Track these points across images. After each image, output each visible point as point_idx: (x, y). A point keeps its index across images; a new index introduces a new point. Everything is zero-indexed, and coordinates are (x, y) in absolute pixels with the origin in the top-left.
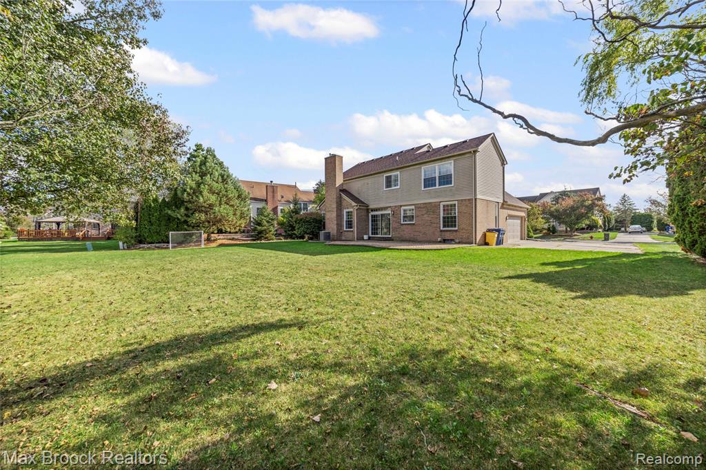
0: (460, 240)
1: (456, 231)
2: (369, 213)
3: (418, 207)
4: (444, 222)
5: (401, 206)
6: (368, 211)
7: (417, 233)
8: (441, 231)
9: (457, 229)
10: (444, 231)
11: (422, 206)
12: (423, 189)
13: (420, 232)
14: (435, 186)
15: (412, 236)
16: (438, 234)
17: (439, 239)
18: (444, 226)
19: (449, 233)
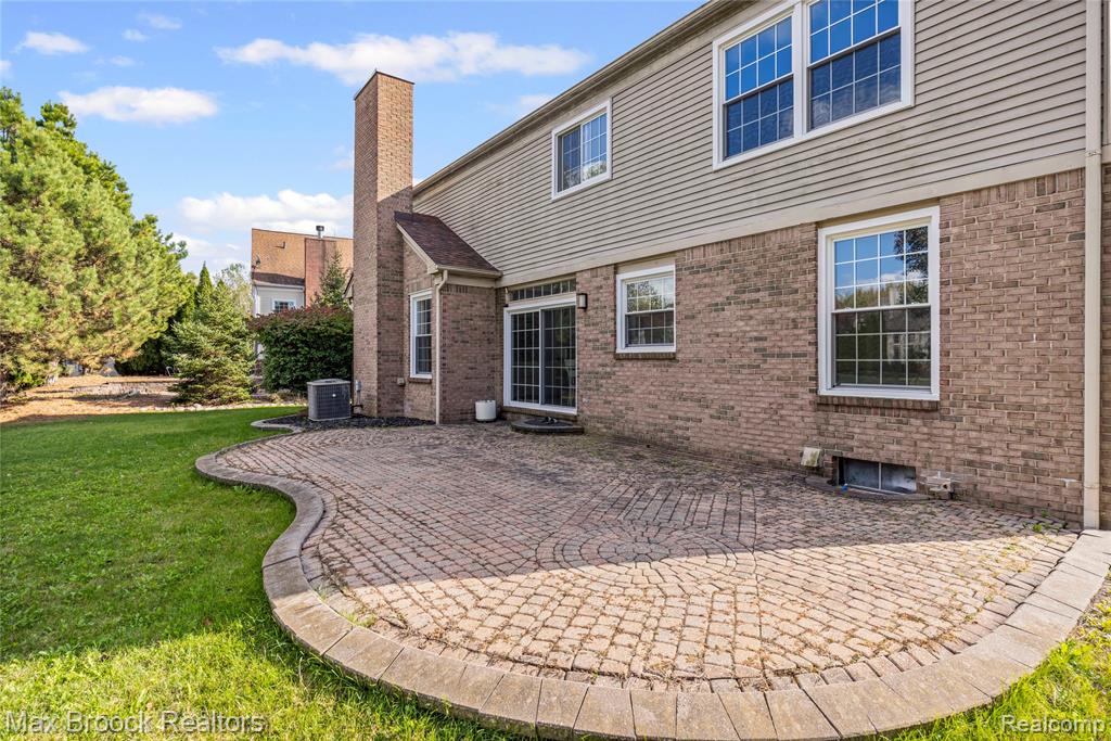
0: (964, 477)
1: (931, 409)
2: (502, 305)
3: (689, 266)
4: (842, 347)
5: (616, 267)
6: (499, 296)
7: (690, 409)
8: (824, 404)
9: (933, 394)
10: (841, 405)
11: (714, 257)
12: (717, 163)
13: (702, 402)
14: (788, 133)
15: (662, 419)
16: (801, 417)
17: (810, 455)
18: (842, 374)
19: (874, 419)
